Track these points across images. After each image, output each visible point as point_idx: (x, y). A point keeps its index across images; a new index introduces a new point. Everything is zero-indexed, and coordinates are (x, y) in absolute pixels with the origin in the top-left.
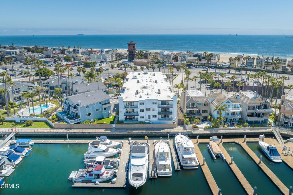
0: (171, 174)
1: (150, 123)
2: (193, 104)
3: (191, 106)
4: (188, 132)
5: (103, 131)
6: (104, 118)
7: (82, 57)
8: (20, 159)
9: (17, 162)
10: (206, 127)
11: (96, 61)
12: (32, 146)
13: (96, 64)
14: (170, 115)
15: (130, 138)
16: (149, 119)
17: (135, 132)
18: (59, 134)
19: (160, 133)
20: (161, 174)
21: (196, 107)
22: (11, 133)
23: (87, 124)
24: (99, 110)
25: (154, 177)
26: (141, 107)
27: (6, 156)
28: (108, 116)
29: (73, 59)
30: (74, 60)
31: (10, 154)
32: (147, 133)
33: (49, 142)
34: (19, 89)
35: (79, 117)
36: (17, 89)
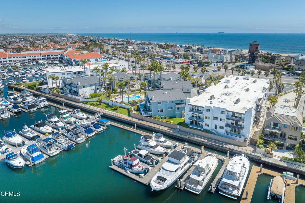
0: (199, 192)
1: (215, 134)
2: (275, 125)
3: (272, 126)
4: (256, 156)
5: (166, 129)
6: (176, 117)
7: (200, 55)
8: (94, 134)
9: (90, 135)
10: (283, 157)
11: (212, 61)
12: (107, 126)
13: (211, 64)
14: (241, 131)
15: (186, 143)
16: (216, 130)
17: (195, 139)
18: (131, 122)
19: (222, 148)
20: (188, 188)
21: (279, 130)
22: (100, 112)
23: (157, 119)
24: (172, 109)
25: (180, 188)
26: (206, 114)
27: (84, 129)
28: (180, 117)
29: (191, 57)
30: (193, 58)
31: (87, 127)
32: (207, 143)
33: (121, 127)
34: (123, 78)
35: (151, 111)
36: (121, 79)
